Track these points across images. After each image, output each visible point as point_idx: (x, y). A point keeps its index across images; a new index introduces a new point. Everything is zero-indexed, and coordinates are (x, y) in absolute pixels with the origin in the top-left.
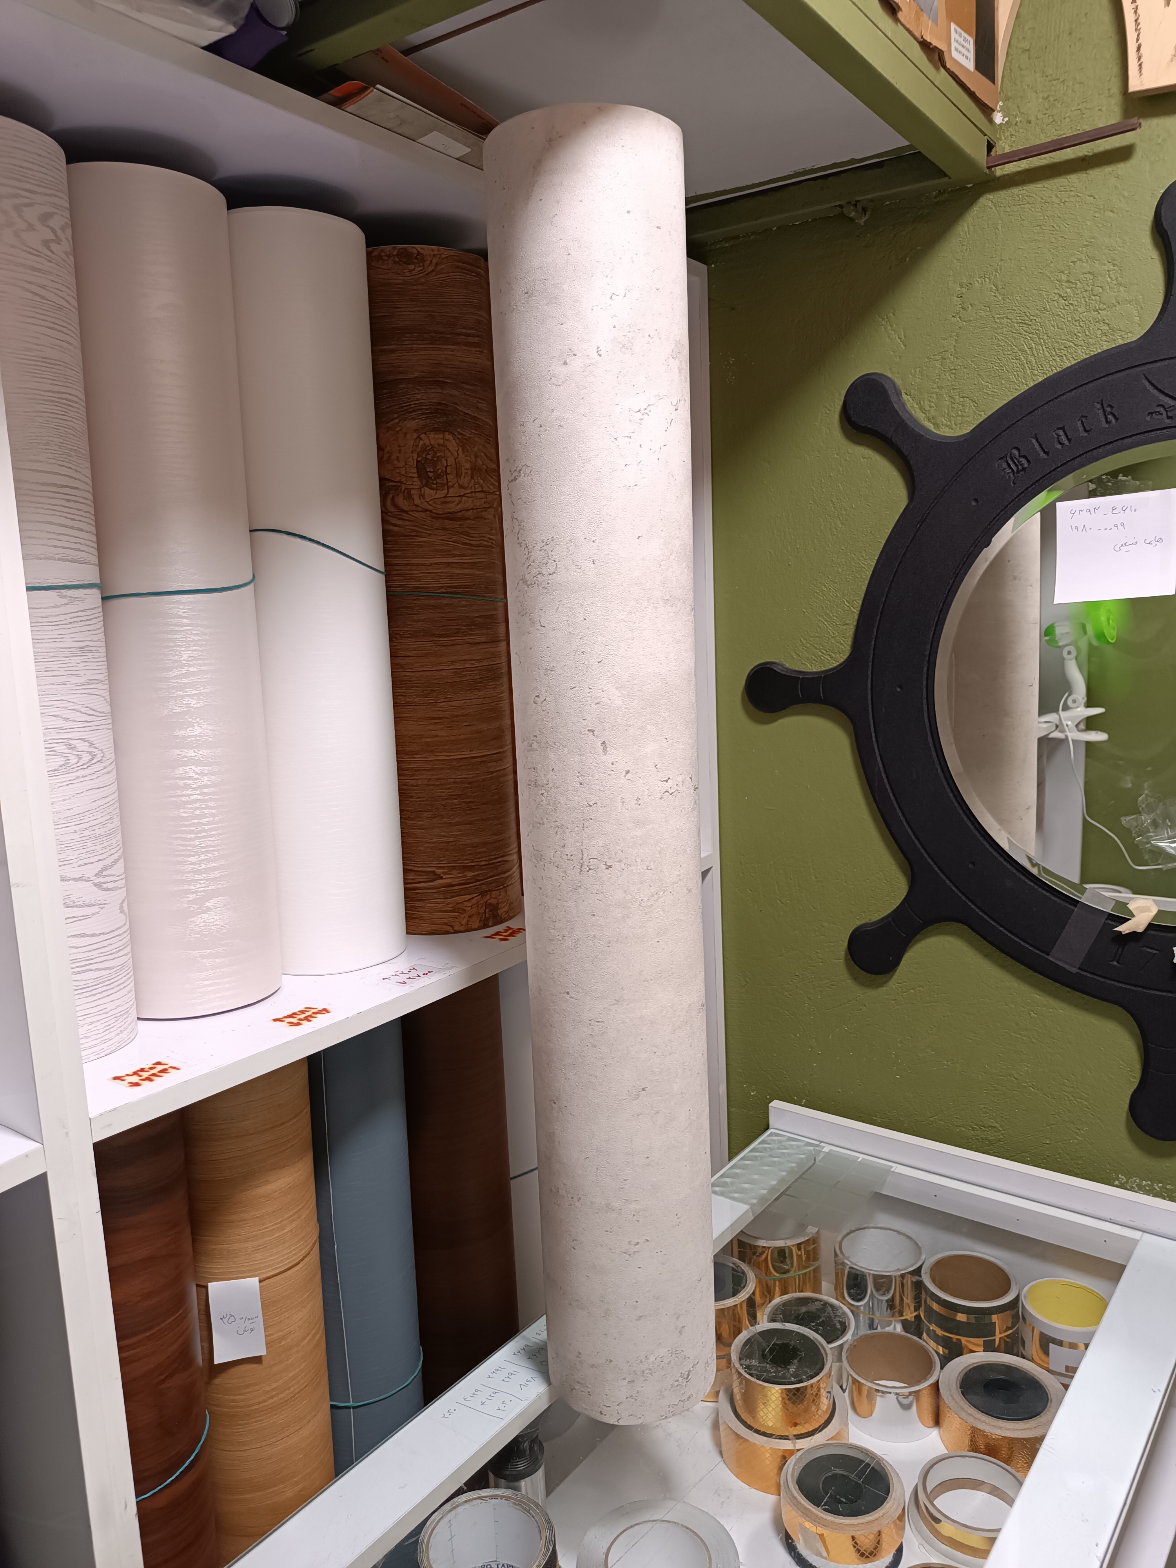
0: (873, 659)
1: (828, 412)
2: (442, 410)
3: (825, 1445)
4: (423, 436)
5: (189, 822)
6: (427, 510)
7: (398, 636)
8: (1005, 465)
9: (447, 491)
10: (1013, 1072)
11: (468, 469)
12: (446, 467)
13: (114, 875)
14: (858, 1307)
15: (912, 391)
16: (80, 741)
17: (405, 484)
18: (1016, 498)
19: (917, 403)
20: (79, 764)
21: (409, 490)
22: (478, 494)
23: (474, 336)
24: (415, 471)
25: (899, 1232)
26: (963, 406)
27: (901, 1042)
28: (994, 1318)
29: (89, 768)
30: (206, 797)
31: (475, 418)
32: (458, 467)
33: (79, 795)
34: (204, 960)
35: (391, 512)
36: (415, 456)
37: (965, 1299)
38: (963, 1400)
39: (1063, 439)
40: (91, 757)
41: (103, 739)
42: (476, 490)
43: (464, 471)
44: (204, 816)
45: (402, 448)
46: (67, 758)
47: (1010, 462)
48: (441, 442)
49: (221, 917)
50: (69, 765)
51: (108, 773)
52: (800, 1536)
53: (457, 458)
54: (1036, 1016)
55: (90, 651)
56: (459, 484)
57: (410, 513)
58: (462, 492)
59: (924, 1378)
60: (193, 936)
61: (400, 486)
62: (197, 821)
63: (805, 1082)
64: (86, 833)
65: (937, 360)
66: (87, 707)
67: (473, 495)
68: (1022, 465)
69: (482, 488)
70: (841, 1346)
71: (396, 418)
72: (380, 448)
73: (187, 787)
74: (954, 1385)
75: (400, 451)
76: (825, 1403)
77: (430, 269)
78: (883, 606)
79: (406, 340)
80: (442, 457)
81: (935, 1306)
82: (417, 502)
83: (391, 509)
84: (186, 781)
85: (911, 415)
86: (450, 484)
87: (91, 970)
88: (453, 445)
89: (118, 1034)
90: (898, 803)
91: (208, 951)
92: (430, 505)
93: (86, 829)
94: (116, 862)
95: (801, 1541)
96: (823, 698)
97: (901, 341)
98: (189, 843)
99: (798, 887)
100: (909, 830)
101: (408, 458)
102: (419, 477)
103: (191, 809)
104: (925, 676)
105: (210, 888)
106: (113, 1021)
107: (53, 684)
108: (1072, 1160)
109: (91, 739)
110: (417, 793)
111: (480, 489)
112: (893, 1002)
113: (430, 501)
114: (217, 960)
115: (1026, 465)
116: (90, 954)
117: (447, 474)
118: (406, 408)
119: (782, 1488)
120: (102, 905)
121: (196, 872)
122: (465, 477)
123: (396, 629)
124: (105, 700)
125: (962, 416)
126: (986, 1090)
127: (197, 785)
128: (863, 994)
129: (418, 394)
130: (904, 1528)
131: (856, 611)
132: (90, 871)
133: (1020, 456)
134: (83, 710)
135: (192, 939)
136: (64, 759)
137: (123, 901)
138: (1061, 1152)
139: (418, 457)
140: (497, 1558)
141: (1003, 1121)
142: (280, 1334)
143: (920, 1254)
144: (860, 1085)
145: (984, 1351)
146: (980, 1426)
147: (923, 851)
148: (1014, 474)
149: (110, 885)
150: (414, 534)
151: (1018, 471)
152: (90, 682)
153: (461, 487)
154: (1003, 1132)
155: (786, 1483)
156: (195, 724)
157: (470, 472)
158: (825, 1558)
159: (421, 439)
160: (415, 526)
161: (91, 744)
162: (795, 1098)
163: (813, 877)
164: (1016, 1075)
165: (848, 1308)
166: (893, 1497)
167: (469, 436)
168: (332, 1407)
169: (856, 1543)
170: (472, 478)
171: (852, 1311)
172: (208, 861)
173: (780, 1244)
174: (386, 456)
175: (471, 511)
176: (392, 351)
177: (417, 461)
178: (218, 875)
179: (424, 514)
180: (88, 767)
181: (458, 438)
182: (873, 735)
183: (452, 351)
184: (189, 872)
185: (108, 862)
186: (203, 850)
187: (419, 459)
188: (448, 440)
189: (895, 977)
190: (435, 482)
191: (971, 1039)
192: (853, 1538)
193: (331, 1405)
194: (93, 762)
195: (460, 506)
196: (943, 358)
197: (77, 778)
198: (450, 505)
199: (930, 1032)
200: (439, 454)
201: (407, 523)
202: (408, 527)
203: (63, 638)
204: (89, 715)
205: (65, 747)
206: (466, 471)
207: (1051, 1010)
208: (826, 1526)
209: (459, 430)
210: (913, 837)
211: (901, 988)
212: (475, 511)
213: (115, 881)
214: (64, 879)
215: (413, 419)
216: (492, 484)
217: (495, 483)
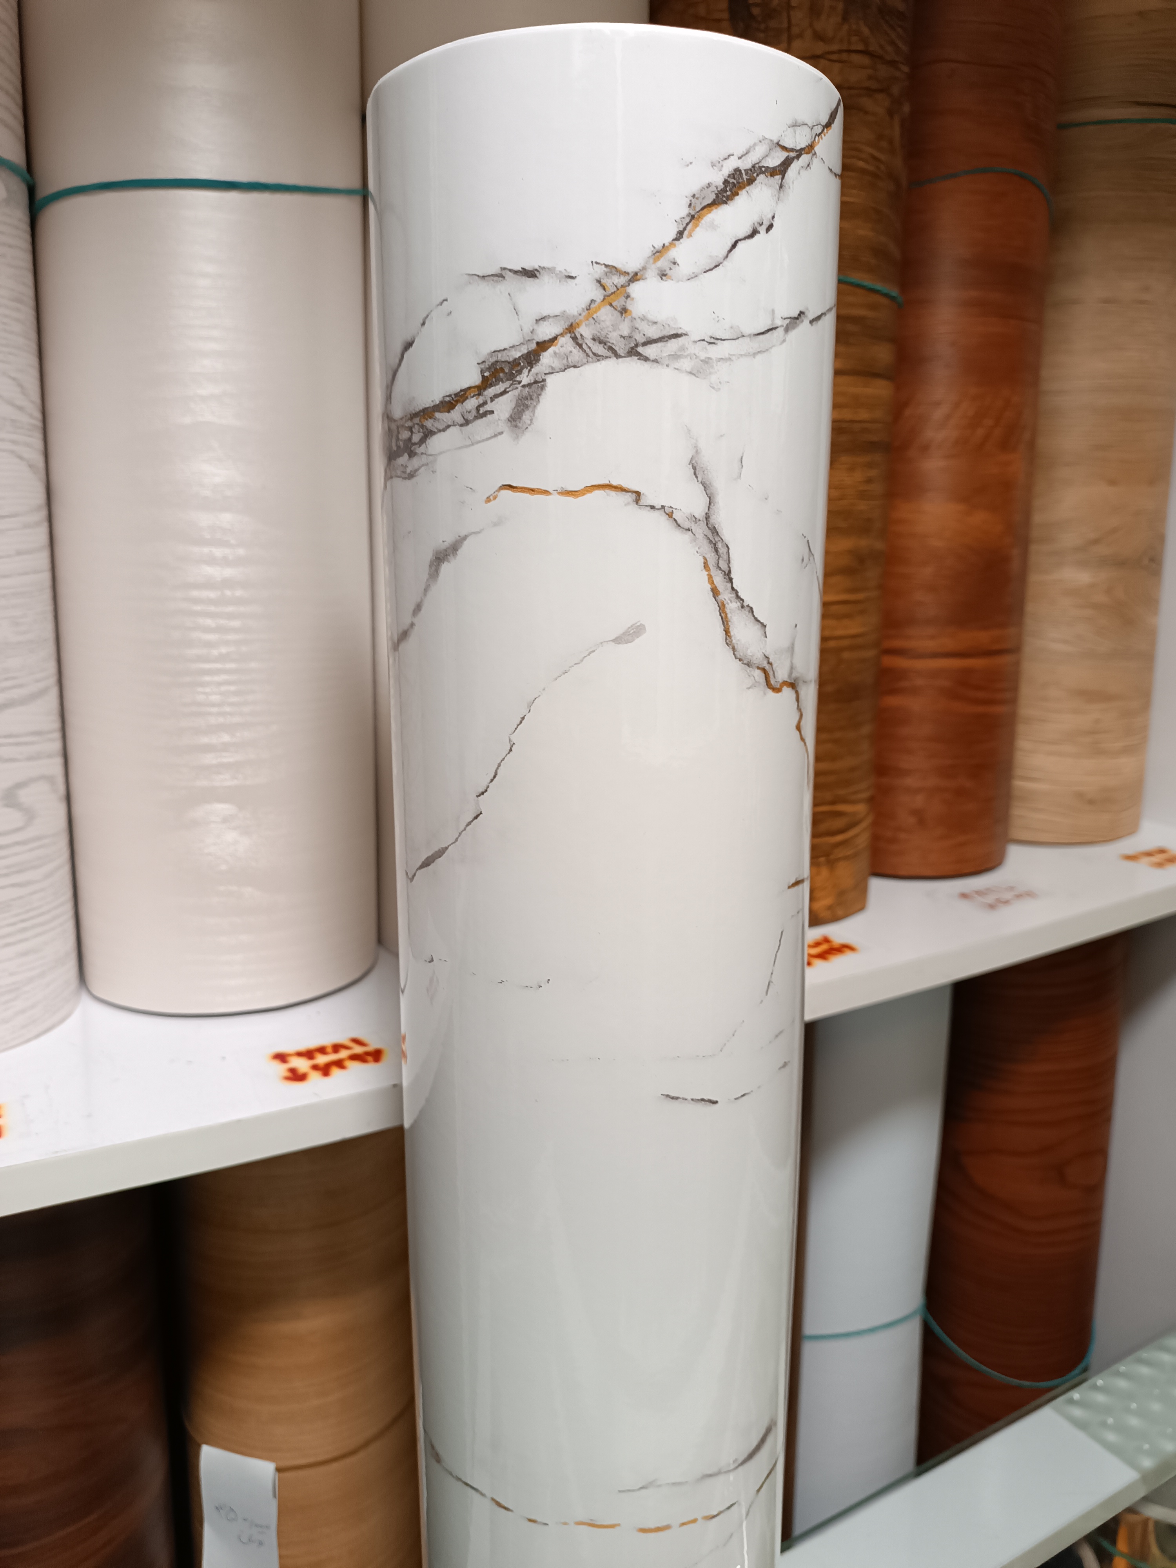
69: (866, 46)
114: (210, 919)
122: (828, 17)
157: (841, 6)
216: (892, 43)
217: (900, 44)
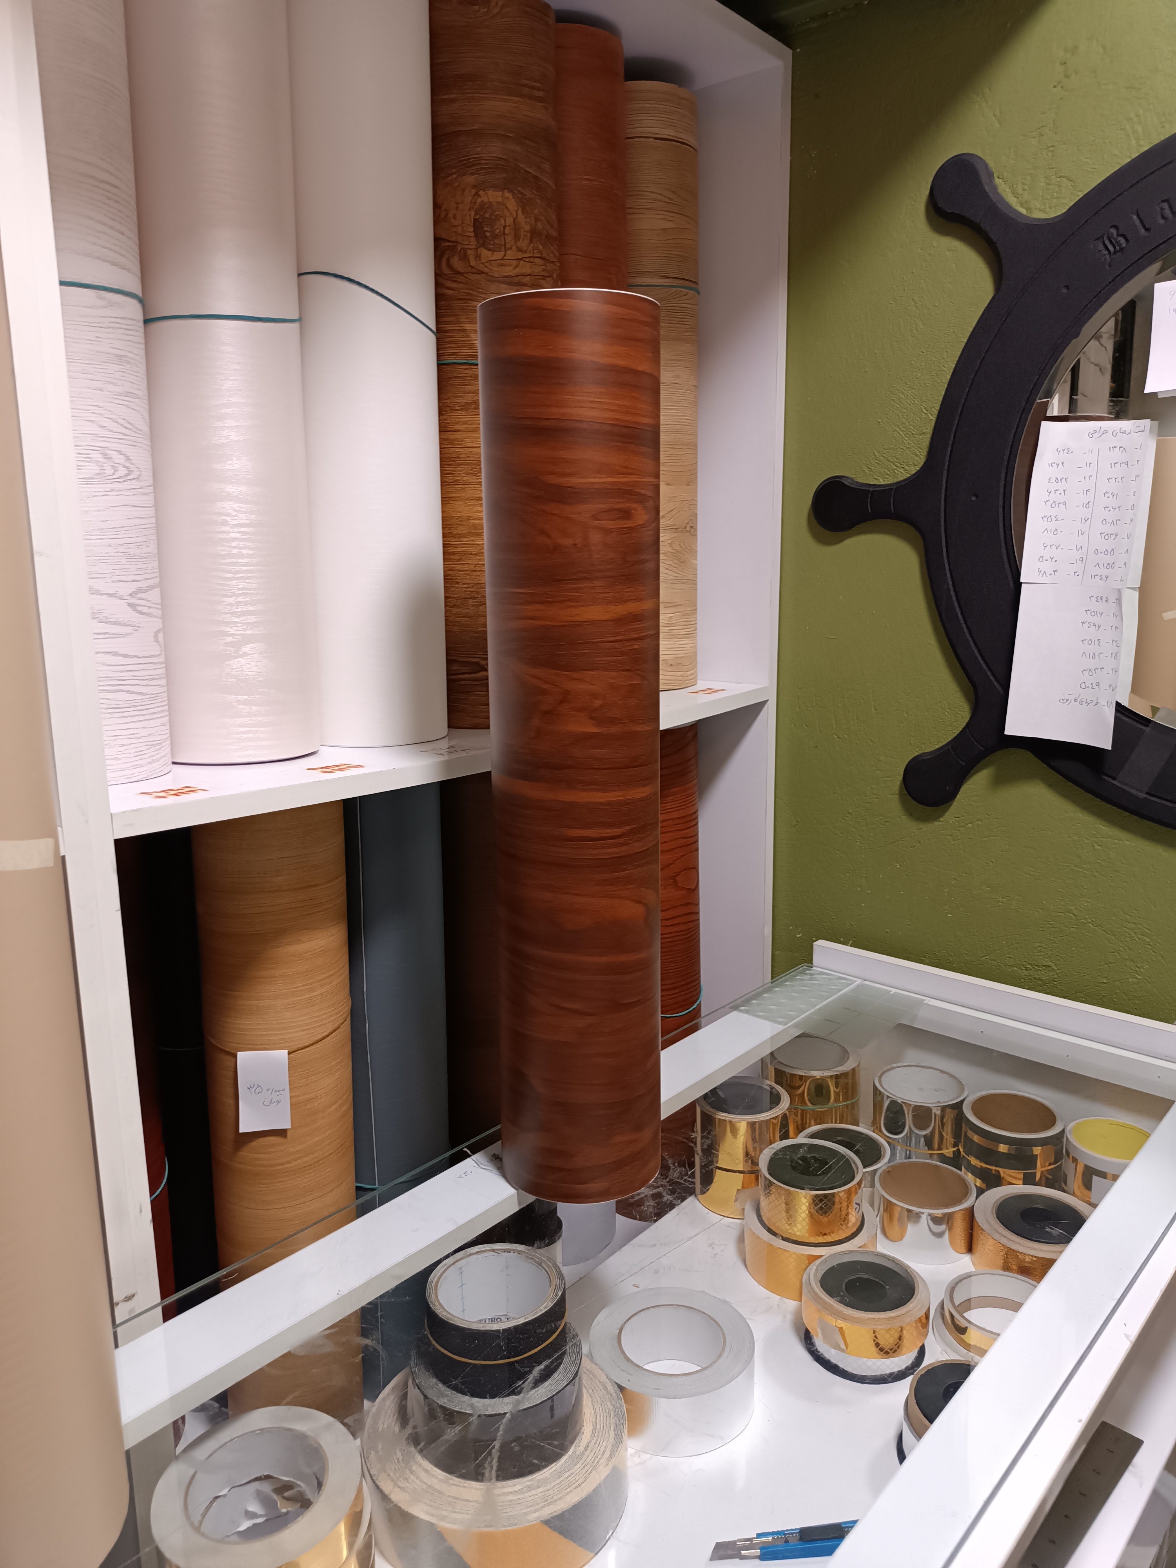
0: (949, 466)
1: (913, 203)
2: (503, 165)
3: (851, 1252)
4: (481, 192)
5: (227, 561)
6: (483, 273)
7: (448, 408)
8: (1101, 247)
9: (503, 253)
10: (1072, 908)
11: (527, 232)
12: (504, 227)
13: (149, 601)
14: (894, 1139)
15: (1005, 174)
16: (116, 452)
17: (461, 243)
18: (1110, 283)
19: (1010, 187)
20: (114, 477)
21: (465, 250)
22: (536, 260)
23: (539, 89)
24: (472, 229)
25: (942, 1071)
26: (1059, 186)
27: (955, 879)
28: (1037, 1150)
29: (125, 483)
30: (244, 537)
31: (536, 178)
32: (516, 228)
33: (115, 509)
34: (241, 707)
35: (445, 275)
36: (473, 213)
37: (1006, 1130)
38: (998, 1224)
39: (1168, 212)
40: (127, 472)
41: (141, 458)
42: (535, 256)
43: (523, 233)
44: (242, 556)
45: (459, 205)
46: (103, 468)
47: (1107, 242)
48: (500, 200)
49: (258, 664)
50: (105, 475)
51: (145, 494)
52: (818, 1330)
53: (517, 218)
54: (1100, 848)
55: (129, 363)
56: (517, 247)
57: (466, 275)
58: (521, 255)
59: (959, 1202)
60: (229, 680)
61: (456, 246)
62: (234, 560)
63: (852, 923)
64: (121, 549)
65: (1034, 138)
66: (124, 419)
67: (532, 260)
68: (1120, 244)
69: (541, 254)
70: (875, 1171)
71: (455, 173)
72: (436, 206)
73: (225, 523)
74: (990, 1211)
75: (457, 208)
76: (853, 1218)
77: (496, 11)
78: (962, 409)
79: (467, 89)
80: (501, 217)
81: (976, 1138)
82: (473, 263)
83: (446, 271)
84: (224, 517)
85: (1002, 199)
86: (508, 246)
87: (123, 691)
88: (512, 204)
89: (150, 763)
90: (966, 623)
91: (244, 697)
92: (486, 267)
93: (120, 545)
94: (151, 588)
95: (820, 1335)
96: (893, 511)
97: (996, 118)
98: (226, 583)
99: (856, 721)
100: (976, 651)
101: (466, 215)
102: (476, 236)
103: (229, 547)
104: (1002, 484)
105: (247, 632)
106: (145, 748)
107: (89, 388)
108: (1129, 1000)
109: (128, 454)
110: (463, 579)
111: (539, 255)
112: (949, 837)
113: (487, 262)
114: (254, 708)
115: (1124, 245)
116: (122, 674)
117: (505, 234)
118: (465, 162)
119: (804, 1286)
120: (136, 628)
121: (233, 614)
122: (523, 240)
123: (446, 401)
124: (144, 418)
125: (1058, 198)
126: (1041, 927)
127: (235, 523)
128: (918, 830)
129: (478, 147)
130: (927, 1335)
131: (933, 418)
132: (125, 589)
133: (1118, 235)
134: (120, 421)
135: (228, 683)
136: (100, 468)
137: (158, 631)
138: (1118, 991)
139: (476, 214)
140: (508, 1312)
141: (1058, 960)
142: (307, 1096)
143: (963, 1090)
144: (910, 925)
145: (1023, 1184)
146: (1015, 1247)
147: (989, 673)
148: (1110, 256)
149: (145, 610)
150: (468, 297)
151: (1115, 252)
152: (128, 394)
153: (519, 250)
154: (1058, 971)
155: (808, 1281)
156: (234, 458)
157: (529, 235)
158: (843, 1350)
159: (479, 196)
160: (470, 289)
161: (128, 459)
162: (842, 939)
163: (873, 709)
164: (1075, 912)
165: (885, 1140)
166: (918, 1298)
167: (530, 196)
168: (358, 1188)
169: (876, 1337)
170: (531, 241)
171: (889, 1143)
172: (246, 603)
173: (817, 1074)
174: (443, 214)
175: (529, 277)
176: (453, 101)
177: (475, 220)
178: (255, 620)
179: (479, 276)
180: (124, 481)
181: (518, 197)
182: (944, 549)
183: (516, 103)
184: (226, 613)
185: (143, 585)
186: (240, 592)
187: (476, 218)
188: (506, 198)
189: (953, 806)
190: (492, 242)
191: (1029, 875)
192: (874, 1332)
193: (357, 1187)
194: (129, 477)
195: (517, 271)
196: (1041, 135)
197: (112, 490)
198: (507, 268)
199: (987, 868)
200: (497, 213)
201: (461, 285)
202: (462, 291)
203: (101, 342)
204: (126, 428)
205: (100, 456)
206: (526, 233)
207: (1116, 842)
208: (845, 1319)
209: (519, 189)
210: (980, 659)
211: (958, 822)
212: (533, 278)
213: (150, 607)
214: (94, 592)
215: (472, 174)
216: (552, 252)
217: (556, 253)
